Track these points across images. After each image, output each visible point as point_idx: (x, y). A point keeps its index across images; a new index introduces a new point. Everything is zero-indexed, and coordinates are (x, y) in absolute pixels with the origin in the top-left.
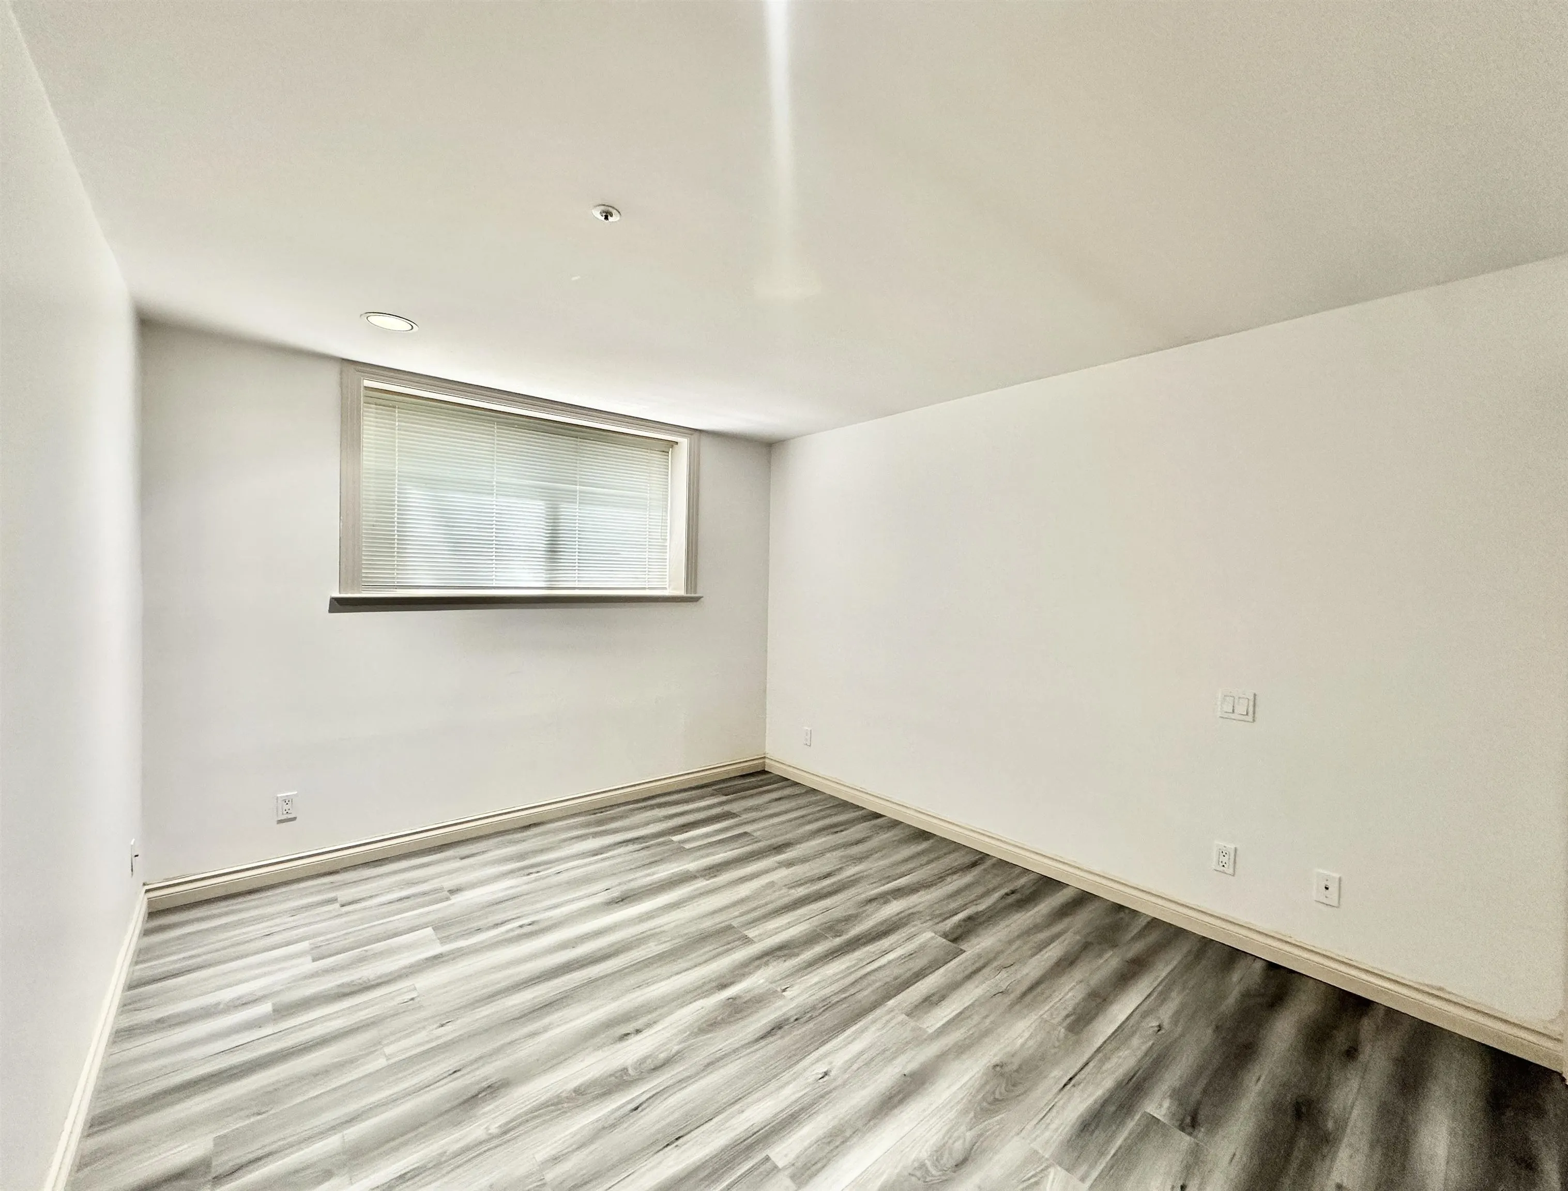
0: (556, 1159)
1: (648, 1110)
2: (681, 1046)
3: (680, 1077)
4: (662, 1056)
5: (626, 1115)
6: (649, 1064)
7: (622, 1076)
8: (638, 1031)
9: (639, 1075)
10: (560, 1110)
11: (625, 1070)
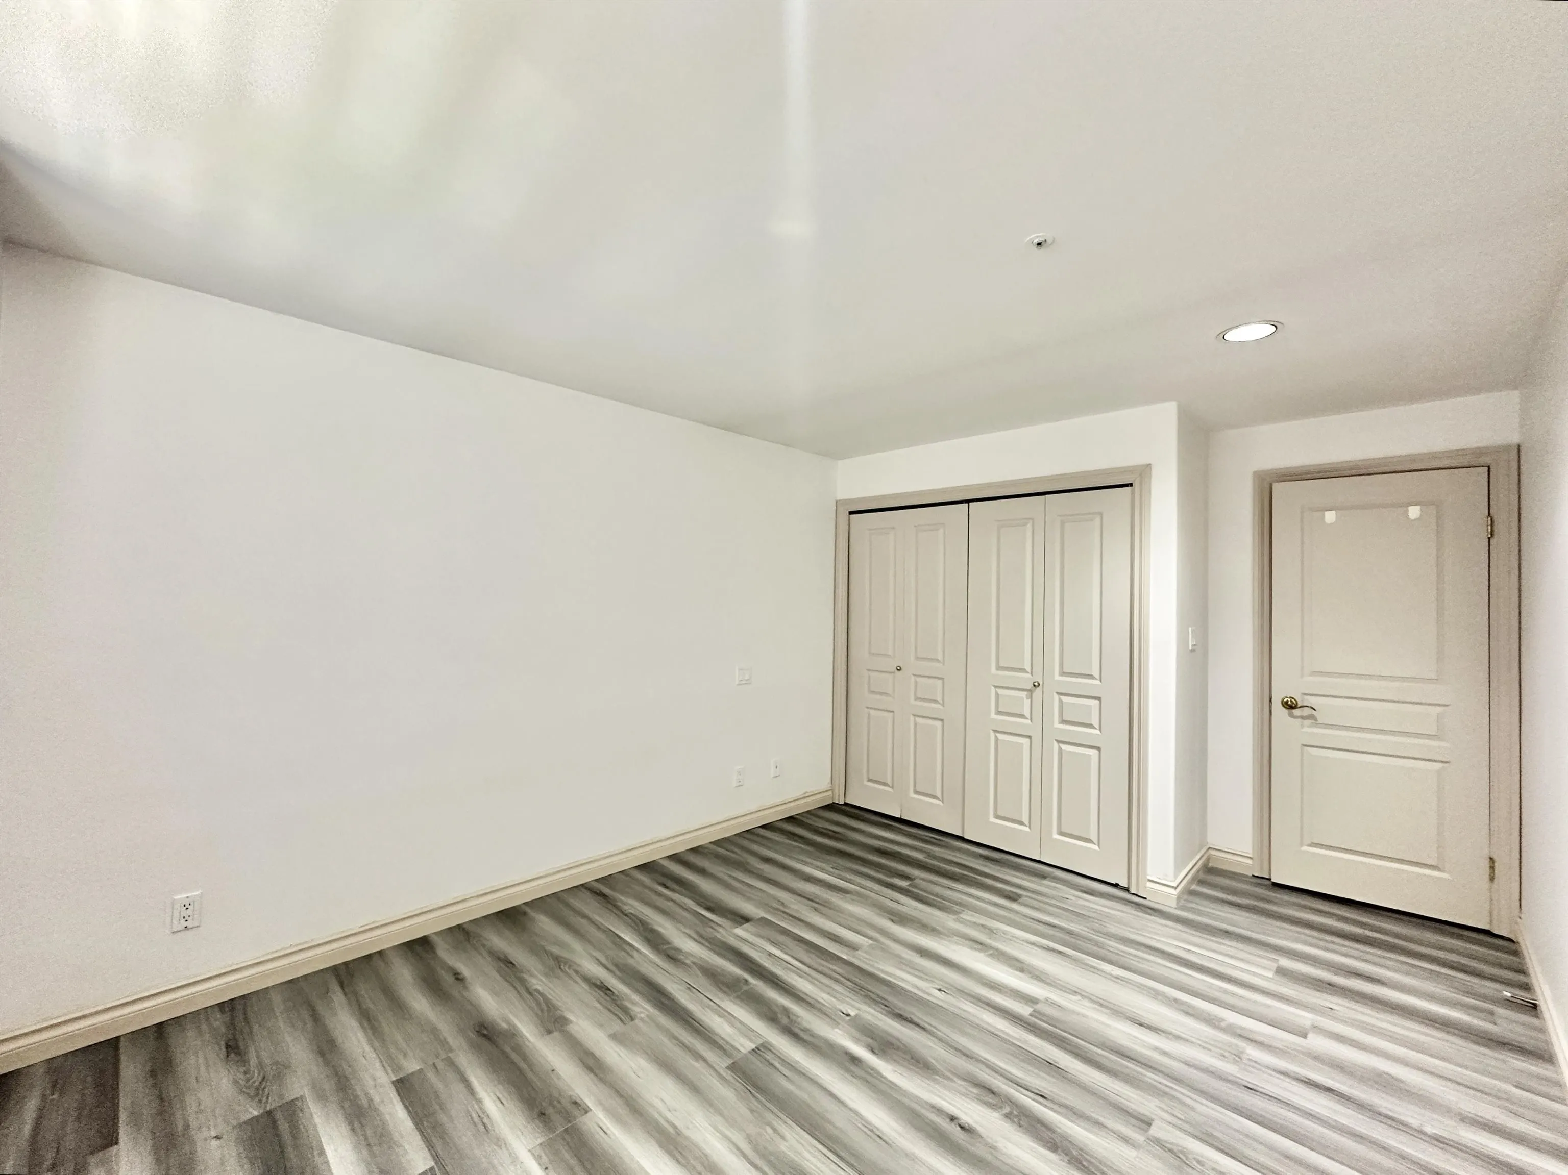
0: (1125, 1140)
1: (1037, 1087)
2: (955, 1079)
3: (993, 1073)
4: (975, 1091)
5: (1053, 1101)
6: (990, 1098)
7: (1016, 1116)
8: (953, 1119)
9: (1006, 1103)
10: (1082, 1155)
11: (1007, 1116)
